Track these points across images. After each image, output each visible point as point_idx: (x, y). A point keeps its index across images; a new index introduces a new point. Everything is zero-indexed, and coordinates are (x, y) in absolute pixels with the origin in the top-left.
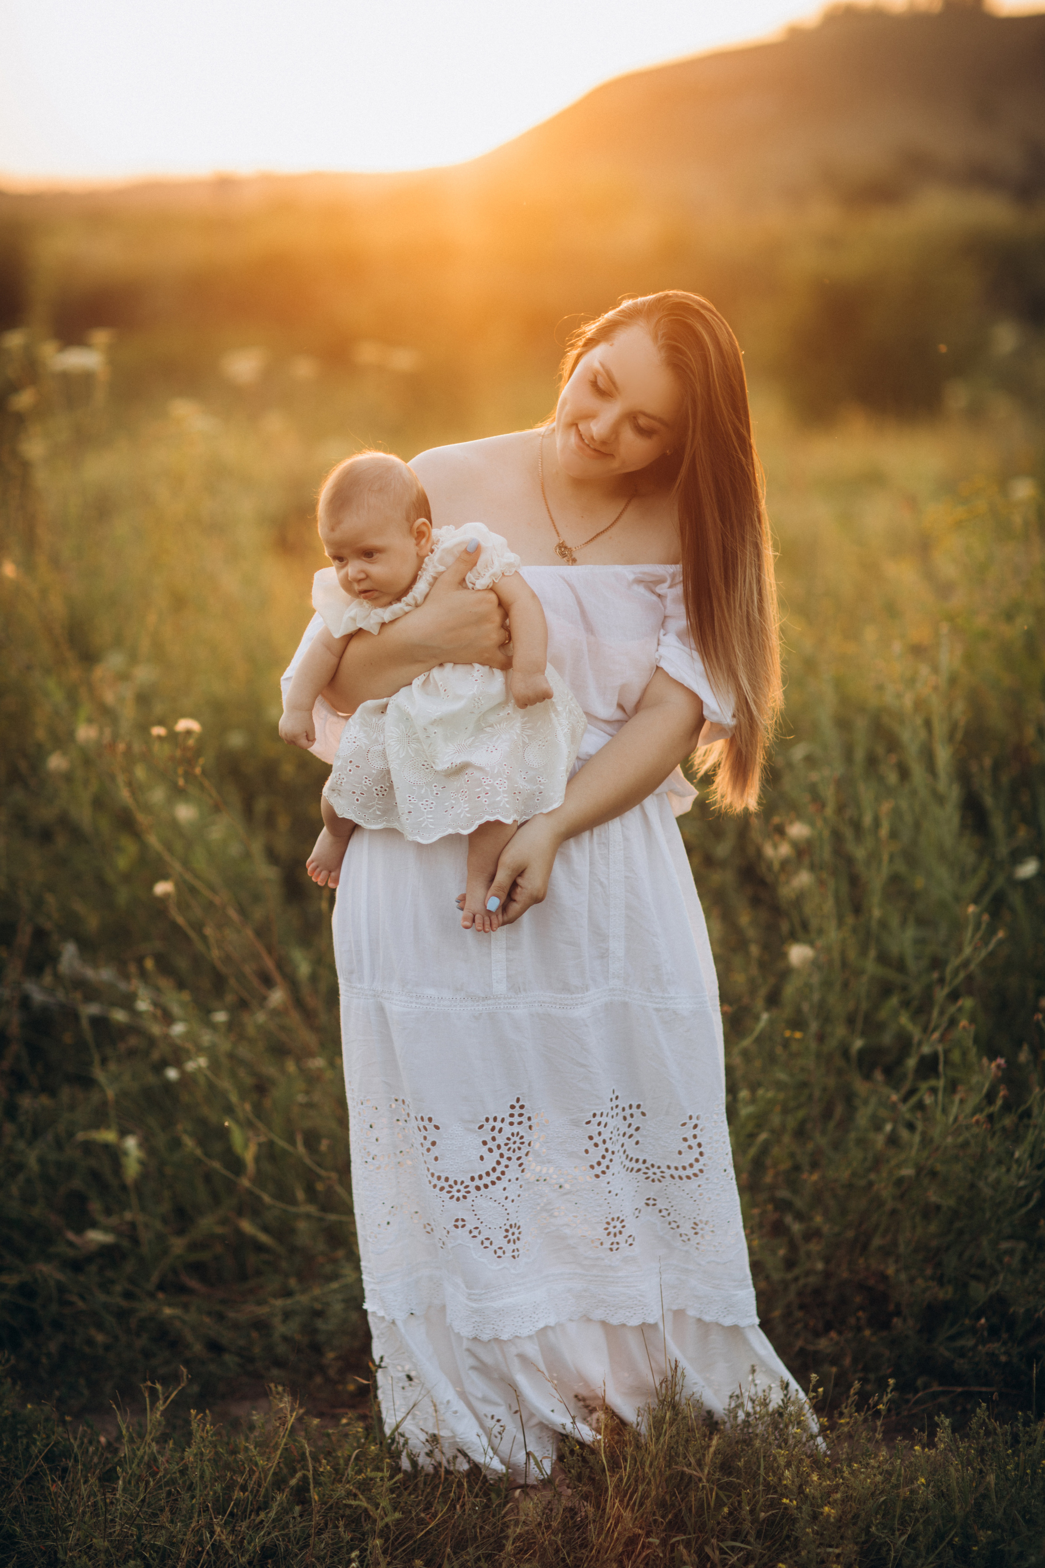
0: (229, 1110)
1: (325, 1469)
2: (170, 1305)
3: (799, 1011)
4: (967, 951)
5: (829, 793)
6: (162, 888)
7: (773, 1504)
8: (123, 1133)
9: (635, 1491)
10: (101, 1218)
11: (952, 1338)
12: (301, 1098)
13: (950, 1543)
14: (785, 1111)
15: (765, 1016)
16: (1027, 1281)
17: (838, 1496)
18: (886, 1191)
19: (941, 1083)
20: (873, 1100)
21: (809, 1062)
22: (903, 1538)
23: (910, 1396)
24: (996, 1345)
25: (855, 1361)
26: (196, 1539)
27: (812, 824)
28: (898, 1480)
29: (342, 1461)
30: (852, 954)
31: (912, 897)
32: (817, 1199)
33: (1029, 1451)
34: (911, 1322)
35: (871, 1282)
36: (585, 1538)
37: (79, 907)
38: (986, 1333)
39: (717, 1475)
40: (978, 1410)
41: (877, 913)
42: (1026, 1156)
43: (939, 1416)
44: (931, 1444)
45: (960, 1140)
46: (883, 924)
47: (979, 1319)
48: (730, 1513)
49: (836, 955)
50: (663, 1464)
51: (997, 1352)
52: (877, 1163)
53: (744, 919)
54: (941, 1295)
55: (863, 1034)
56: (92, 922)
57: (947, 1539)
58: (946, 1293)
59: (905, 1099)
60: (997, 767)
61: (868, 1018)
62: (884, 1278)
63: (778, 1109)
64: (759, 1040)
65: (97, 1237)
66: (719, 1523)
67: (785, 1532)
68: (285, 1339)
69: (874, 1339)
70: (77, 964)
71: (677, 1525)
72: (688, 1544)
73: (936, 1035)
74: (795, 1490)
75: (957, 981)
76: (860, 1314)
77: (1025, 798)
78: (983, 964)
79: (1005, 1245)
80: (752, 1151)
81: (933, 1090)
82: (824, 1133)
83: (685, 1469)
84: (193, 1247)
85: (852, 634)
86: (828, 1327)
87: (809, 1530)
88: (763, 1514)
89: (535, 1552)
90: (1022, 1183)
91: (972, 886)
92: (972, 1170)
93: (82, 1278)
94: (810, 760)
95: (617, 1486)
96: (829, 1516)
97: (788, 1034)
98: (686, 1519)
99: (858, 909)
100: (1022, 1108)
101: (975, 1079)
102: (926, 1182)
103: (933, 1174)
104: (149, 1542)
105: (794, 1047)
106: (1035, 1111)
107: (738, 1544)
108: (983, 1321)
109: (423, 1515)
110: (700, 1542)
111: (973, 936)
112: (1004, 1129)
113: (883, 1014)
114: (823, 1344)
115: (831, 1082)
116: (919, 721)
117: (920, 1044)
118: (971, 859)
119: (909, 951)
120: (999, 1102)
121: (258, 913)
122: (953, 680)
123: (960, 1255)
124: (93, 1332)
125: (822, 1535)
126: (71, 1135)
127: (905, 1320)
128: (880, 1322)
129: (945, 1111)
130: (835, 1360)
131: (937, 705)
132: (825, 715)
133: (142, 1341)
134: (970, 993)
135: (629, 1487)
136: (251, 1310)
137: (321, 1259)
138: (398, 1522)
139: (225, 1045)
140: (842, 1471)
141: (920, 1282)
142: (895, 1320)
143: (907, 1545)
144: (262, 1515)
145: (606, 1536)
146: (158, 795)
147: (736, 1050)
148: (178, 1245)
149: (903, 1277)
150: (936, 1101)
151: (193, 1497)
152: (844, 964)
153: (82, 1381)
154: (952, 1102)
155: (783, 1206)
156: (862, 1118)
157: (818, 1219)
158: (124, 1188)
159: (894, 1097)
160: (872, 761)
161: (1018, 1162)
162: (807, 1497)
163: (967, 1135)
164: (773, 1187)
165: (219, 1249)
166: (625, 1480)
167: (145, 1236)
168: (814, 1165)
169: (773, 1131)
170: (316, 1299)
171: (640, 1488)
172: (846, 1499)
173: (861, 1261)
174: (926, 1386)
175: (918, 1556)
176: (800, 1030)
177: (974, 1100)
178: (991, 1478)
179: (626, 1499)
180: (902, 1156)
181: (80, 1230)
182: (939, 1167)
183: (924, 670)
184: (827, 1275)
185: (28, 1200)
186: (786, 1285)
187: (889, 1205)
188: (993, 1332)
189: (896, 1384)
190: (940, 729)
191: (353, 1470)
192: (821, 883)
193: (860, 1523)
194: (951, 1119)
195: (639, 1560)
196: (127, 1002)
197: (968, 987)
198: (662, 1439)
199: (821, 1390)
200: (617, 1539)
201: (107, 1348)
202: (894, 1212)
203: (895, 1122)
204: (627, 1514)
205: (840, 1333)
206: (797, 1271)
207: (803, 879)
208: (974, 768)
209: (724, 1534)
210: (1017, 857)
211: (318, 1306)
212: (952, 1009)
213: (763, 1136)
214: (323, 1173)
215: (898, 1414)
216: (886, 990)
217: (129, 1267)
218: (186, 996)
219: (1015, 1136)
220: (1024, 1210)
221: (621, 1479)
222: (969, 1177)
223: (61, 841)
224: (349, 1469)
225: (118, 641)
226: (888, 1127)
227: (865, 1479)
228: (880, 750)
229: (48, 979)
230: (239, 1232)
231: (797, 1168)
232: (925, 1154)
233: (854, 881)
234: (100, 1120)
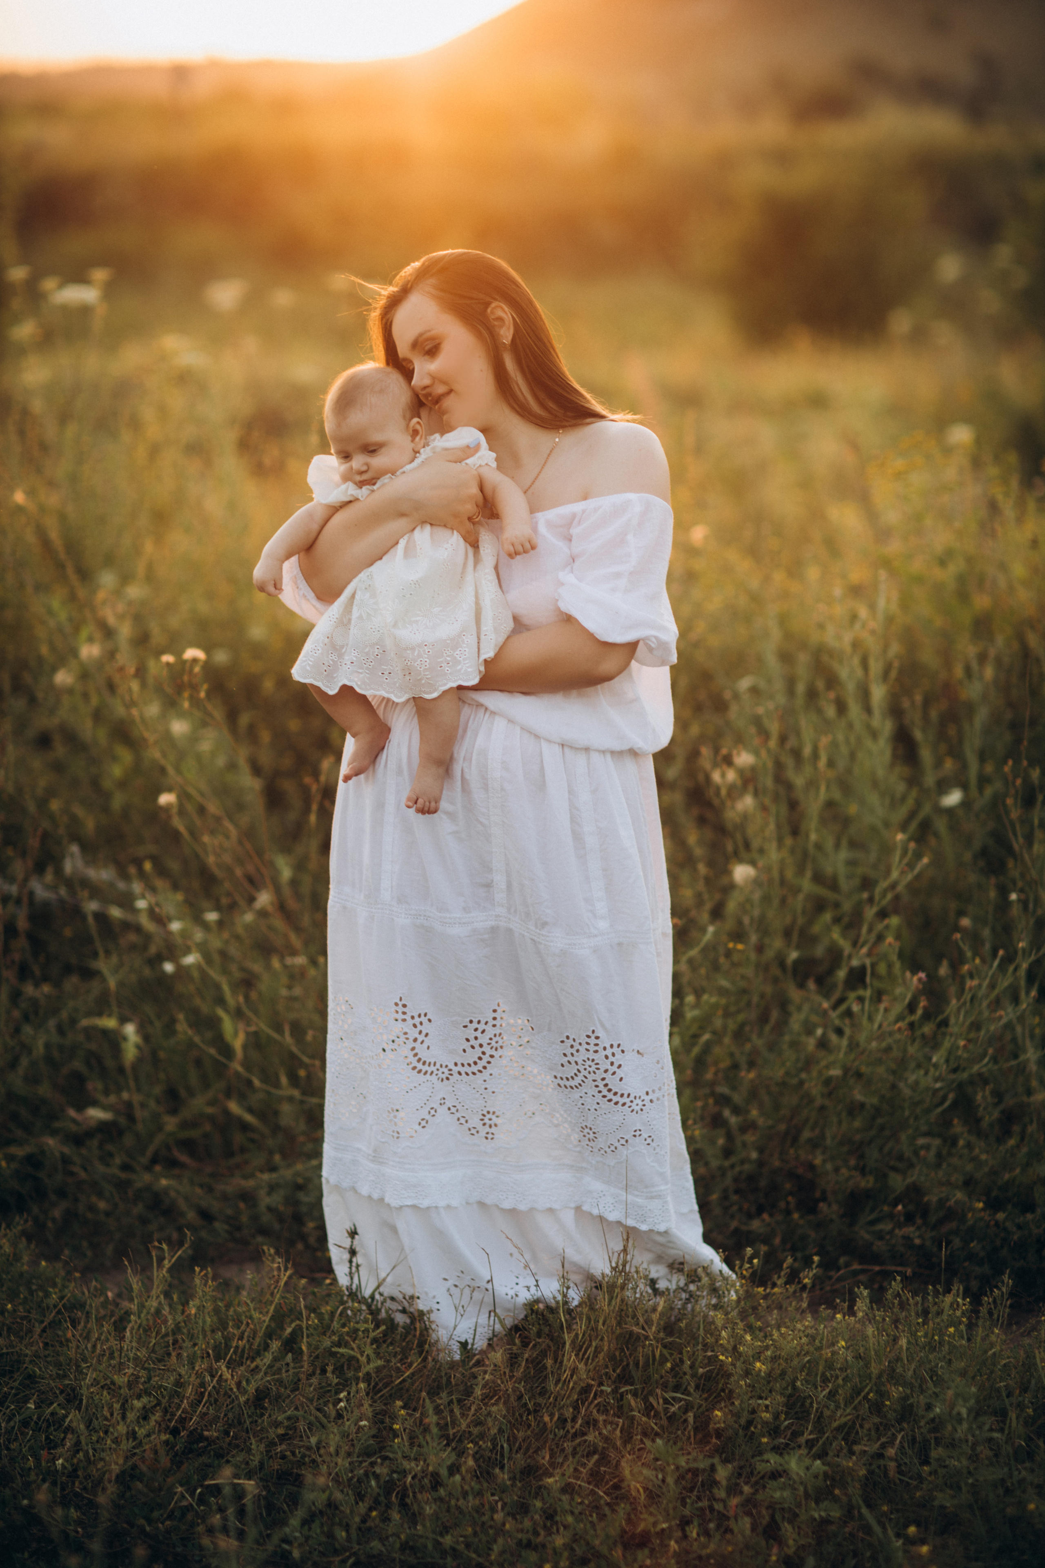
0: (220, 1001)
1: (313, 1322)
2: (166, 1177)
3: (740, 923)
4: (895, 874)
5: (774, 728)
6: (166, 799)
7: (713, 1360)
8: (123, 1020)
9: (590, 1346)
10: (101, 1098)
11: (872, 1223)
12: (284, 992)
13: (865, 1397)
14: (727, 1015)
15: (711, 929)
16: (941, 1173)
17: (769, 1353)
18: (815, 1088)
19: (868, 993)
20: (806, 1008)
21: (749, 972)
22: (824, 1393)
23: (832, 1273)
24: (912, 1229)
25: (784, 1241)
26: (198, 1381)
27: (757, 753)
28: (820, 1342)
29: (326, 1317)
30: (789, 874)
31: (846, 822)
32: (753, 1094)
33: (938, 1320)
34: (835, 1207)
35: (800, 1171)
36: (544, 1387)
37: (79, 811)
38: (902, 1219)
39: (662, 1335)
40: (893, 1283)
41: (813, 837)
42: (942, 1061)
43: (859, 1288)
44: (851, 1312)
45: (884, 1045)
46: (819, 847)
47: (896, 1205)
48: (672, 1369)
49: (775, 874)
50: (614, 1323)
51: (912, 1235)
52: (808, 1064)
53: (692, 838)
54: (863, 1184)
55: (798, 947)
56: (90, 825)
57: (863, 1394)
58: (867, 1182)
59: (835, 1007)
60: (927, 702)
61: (803, 932)
62: (812, 1167)
63: (720, 1012)
64: (705, 950)
65: (96, 1114)
66: (662, 1377)
67: (720, 1385)
68: (270, 1209)
69: (801, 1222)
70: (80, 863)
71: (625, 1378)
72: (635, 1394)
73: (864, 950)
74: (730, 1349)
75: (884, 902)
76: (790, 1199)
77: (952, 731)
78: (910, 886)
79: (921, 1141)
80: (696, 1050)
81: (861, 999)
82: (760, 1035)
83: (634, 1328)
84: (185, 1125)
85: (795, 570)
86: (760, 1210)
87: (742, 1383)
88: (701, 1370)
89: (500, 1398)
90: (938, 1085)
91: (903, 812)
92: (894, 1072)
93: (84, 1151)
94: (754, 690)
95: (573, 1342)
96: (760, 1370)
97: (731, 945)
98: (633, 1373)
99: (795, 832)
100: (940, 1018)
101: (898, 990)
102: (852, 1081)
103: (859, 1075)
104: (157, 1382)
105: (736, 958)
106: (952, 1021)
107: (679, 1395)
108: (900, 1207)
109: (399, 1365)
110: (645, 1393)
111: (900, 861)
112: (923, 1036)
113: (816, 929)
114: (756, 1225)
115: (769, 989)
116: (856, 661)
117: (850, 957)
118: (900, 788)
119: (842, 870)
120: (920, 1012)
121: (244, 820)
122: (890, 620)
123: (881, 1149)
124: (94, 1199)
125: (754, 1386)
126: (73, 1022)
127: (830, 1205)
128: (809, 1207)
129: (870, 1019)
130: (766, 1241)
131: (873, 644)
132: (769, 651)
133: (138, 1209)
134: (896, 912)
135: (584, 1343)
136: (239, 1183)
137: (301, 1139)
138: (378, 1370)
139: (216, 943)
140: (771, 1335)
141: (844, 1171)
142: (821, 1205)
143: (828, 1399)
144: (258, 1361)
145: (563, 1385)
146: (153, 709)
147: (684, 959)
148: (171, 1123)
149: (829, 1166)
150: (863, 1010)
151: (195, 1345)
152: (783, 882)
153: (85, 1244)
154: (877, 1010)
155: (724, 1100)
156: (796, 1023)
157: (754, 1113)
158: (121, 1070)
159: (826, 1005)
160: (812, 695)
161: (936, 1066)
162: (740, 1354)
163: (890, 1040)
164: (713, 1084)
165: (207, 1127)
166: (580, 1337)
167: (139, 1113)
168: (751, 1064)
169: (714, 1033)
170: (297, 1174)
171: (594, 1344)
172: (774, 1359)
173: (792, 1151)
174: (847, 1265)
175: (838, 1407)
176: (741, 942)
177: (898, 1008)
178: (903, 1342)
179: (581, 1354)
180: (831, 1058)
181: (81, 1108)
182: (863, 1069)
183: (863, 612)
184: (761, 1164)
185: (33, 1079)
186: (723, 1171)
187: (819, 1102)
188: (909, 1218)
189: (820, 1262)
190: (876, 667)
191: (338, 1323)
192: (764, 808)
193: (787, 1378)
194: (876, 1026)
195: (593, 1406)
196: (126, 901)
197: (895, 906)
198: (613, 1302)
199: (755, 1261)
200: (573, 1388)
201: (108, 1214)
202: (822, 1108)
203: (825, 1027)
204: (581, 1366)
205: (771, 1215)
206: (733, 1159)
207: (747, 802)
208: (906, 704)
209: (666, 1387)
210: (943, 787)
211: (300, 1181)
212: (880, 926)
213: (706, 1037)
214: (306, 1060)
215: (821, 1289)
216: (820, 906)
217: (129, 1141)
218: (180, 897)
219: (933, 1043)
220: (939, 1110)
221: (577, 1335)
222: (891, 1078)
223: (60, 750)
224: (335, 1323)
225: (109, 560)
226: (819, 1032)
227: (792, 1340)
228: (820, 685)
229: (49, 877)
230: (227, 1112)
231: (735, 1066)
232: (852, 1056)
233: (793, 804)
234: (101, 1007)
